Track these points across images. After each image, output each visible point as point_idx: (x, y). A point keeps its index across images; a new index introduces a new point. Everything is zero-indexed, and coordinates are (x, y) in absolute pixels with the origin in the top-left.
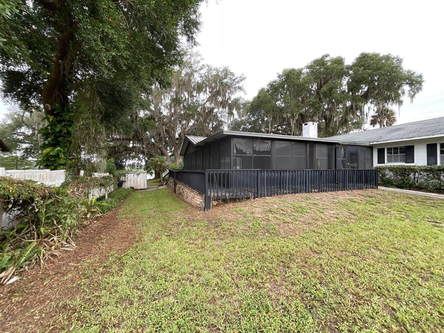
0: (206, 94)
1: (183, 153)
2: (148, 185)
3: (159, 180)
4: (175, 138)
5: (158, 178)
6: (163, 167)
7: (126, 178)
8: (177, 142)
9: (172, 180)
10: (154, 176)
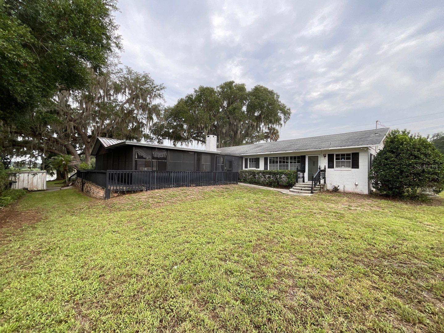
0: (124, 95)
1: (95, 153)
2: (47, 186)
3: (63, 181)
4: (86, 136)
5: (61, 179)
6: (69, 166)
7: (17, 178)
8: (89, 140)
9: (80, 180)
10: (55, 177)
